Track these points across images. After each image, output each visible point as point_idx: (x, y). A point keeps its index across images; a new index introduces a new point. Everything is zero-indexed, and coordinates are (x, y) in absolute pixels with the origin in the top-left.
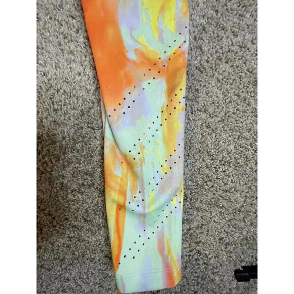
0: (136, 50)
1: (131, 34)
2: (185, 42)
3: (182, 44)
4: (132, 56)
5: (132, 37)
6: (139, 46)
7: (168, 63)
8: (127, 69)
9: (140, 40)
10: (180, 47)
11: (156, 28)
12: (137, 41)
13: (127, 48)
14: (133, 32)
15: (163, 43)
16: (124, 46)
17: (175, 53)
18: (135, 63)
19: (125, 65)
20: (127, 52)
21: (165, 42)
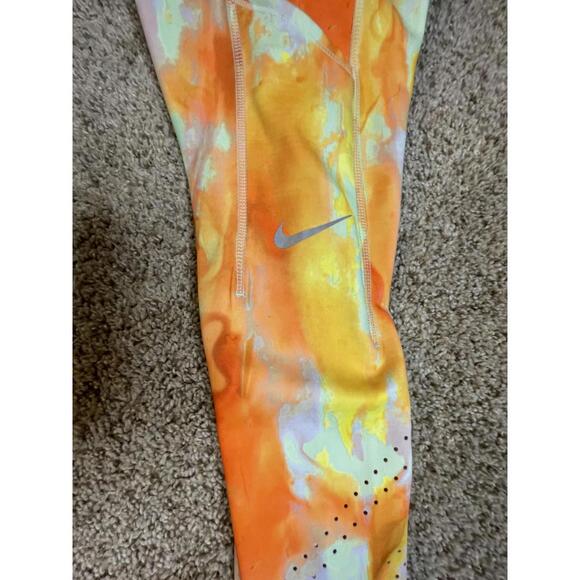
0: (310, 480)
1: (301, 449)
2: (405, 468)
3: (401, 473)
4: (302, 491)
5: (303, 453)
6: (316, 472)
7: (373, 508)
8: (292, 517)
9: (319, 458)
10: (396, 478)
11: (348, 434)
12: (313, 462)
13: (293, 476)
14: (305, 445)
15: (362, 459)
16: (287, 472)
17: (386, 490)
18: (307, 505)
19: (287, 509)
20: (293, 483)
21: (365, 459)
